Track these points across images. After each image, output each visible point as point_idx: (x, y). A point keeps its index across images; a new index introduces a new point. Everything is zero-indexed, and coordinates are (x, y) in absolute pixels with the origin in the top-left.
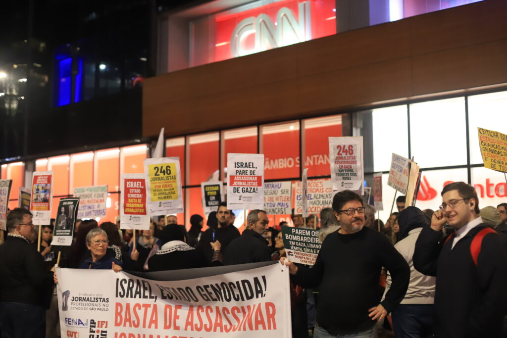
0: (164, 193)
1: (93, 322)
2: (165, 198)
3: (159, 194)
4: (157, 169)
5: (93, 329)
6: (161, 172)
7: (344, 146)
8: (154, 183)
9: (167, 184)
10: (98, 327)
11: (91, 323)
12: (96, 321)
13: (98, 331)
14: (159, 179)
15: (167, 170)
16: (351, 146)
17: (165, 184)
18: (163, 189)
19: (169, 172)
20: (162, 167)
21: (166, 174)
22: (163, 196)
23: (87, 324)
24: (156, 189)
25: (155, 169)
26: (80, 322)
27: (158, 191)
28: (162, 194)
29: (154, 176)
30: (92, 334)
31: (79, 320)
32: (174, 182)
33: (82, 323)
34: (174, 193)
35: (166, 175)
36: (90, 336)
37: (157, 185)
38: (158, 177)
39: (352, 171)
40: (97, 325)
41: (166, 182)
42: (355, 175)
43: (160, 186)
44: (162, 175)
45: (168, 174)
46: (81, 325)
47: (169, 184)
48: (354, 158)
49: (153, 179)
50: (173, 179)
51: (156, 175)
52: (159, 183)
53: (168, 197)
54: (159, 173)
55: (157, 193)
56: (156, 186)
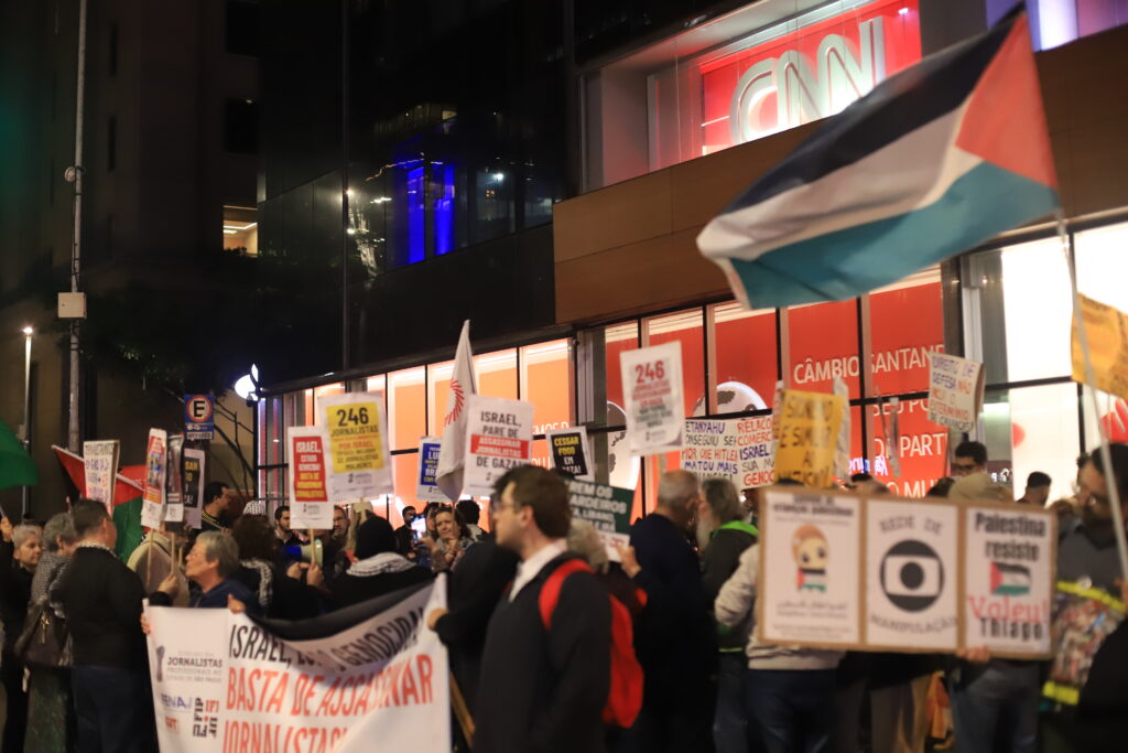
0: (356, 459)
1: (199, 702)
2: (359, 466)
3: (348, 460)
4: (342, 414)
5: (201, 715)
6: (350, 419)
7: (648, 365)
8: (336, 440)
9: (362, 441)
10: (207, 710)
11: (197, 704)
12: (204, 701)
13: (206, 719)
14: (347, 431)
15: (361, 415)
16: (659, 363)
17: (359, 441)
18: (354, 450)
19: (364, 419)
20: (351, 411)
21: (359, 422)
22: (355, 463)
23: (190, 706)
24: (342, 450)
25: (339, 413)
26: (180, 702)
27: (346, 453)
28: (353, 459)
29: (337, 427)
30: (198, 723)
31: (180, 699)
32: (375, 437)
33: (183, 705)
34: (375, 457)
35: (360, 424)
36: (195, 726)
37: (342, 442)
38: (344, 428)
39: (662, 407)
40: (204, 707)
41: (360, 438)
42: (669, 414)
43: (348, 445)
44: (351, 424)
45: (362, 422)
46: (182, 708)
47: (366, 440)
48: (666, 383)
49: (335, 433)
50: (372, 431)
51: (341, 424)
52: (347, 439)
53: (365, 465)
54: (346, 421)
55: (344, 457)
56: (341, 446)
